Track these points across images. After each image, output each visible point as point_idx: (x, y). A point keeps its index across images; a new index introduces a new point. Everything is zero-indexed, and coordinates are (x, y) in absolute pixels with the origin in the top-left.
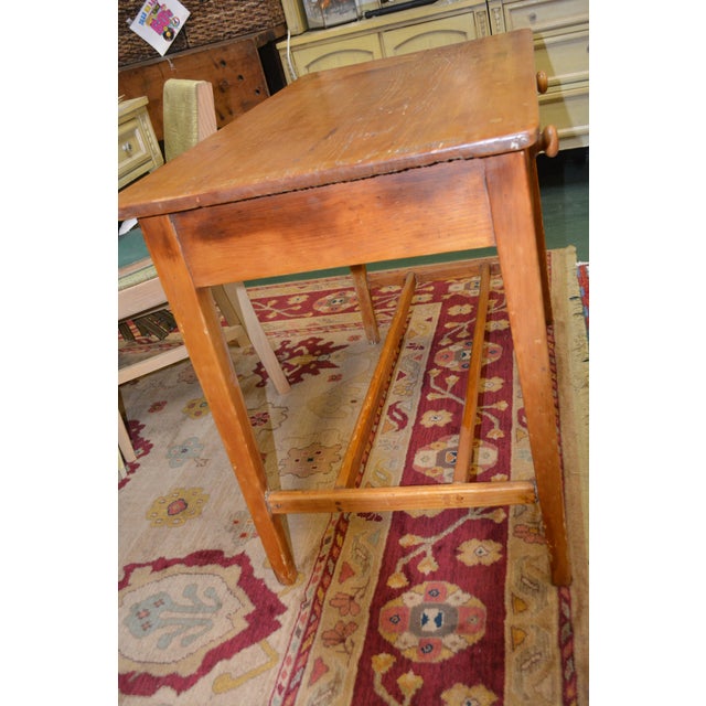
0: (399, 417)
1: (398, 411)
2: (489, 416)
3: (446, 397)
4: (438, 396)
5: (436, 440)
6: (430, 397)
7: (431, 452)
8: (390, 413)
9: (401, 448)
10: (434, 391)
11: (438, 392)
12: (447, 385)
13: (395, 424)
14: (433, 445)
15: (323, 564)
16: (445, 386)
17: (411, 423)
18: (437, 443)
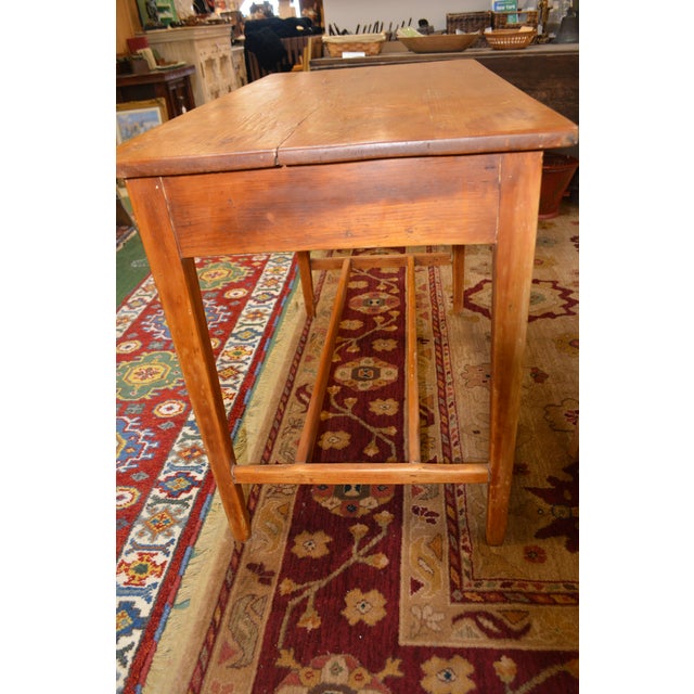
2: (337, 407)
3: (378, 430)
4: (385, 430)
5: (383, 388)
6: (393, 431)
7: (386, 379)
10: (390, 437)
11: (384, 435)
12: (377, 445)
14: (385, 384)
15: (440, 318)
16: (379, 442)
18: (381, 385)
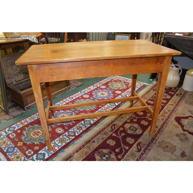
0: (139, 146)
1: (138, 148)
2: (119, 134)
3: (124, 145)
4: (125, 147)
6: (127, 148)
7: (137, 133)
8: (141, 150)
9: (143, 137)
13: (141, 145)
15: (167, 122)
17: (137, 143)
18: (134, 134)
